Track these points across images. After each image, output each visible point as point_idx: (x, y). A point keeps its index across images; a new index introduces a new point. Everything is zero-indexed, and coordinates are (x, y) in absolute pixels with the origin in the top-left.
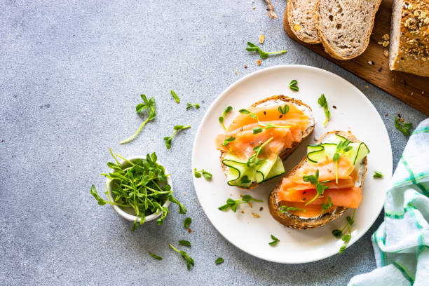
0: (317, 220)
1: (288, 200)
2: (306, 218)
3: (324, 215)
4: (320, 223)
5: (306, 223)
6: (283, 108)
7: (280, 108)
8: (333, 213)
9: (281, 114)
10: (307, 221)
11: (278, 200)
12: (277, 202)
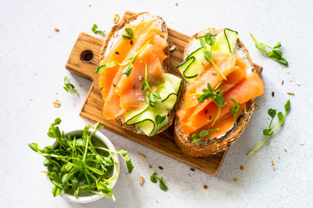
0: (234, 129)
1: (195, 129)
2: (223, 135)
3: (238, 120)
4: (240, 130)
5: (227, 139)
6: (127, 35)
7: (125, 37)
8: (246, 112)
9: (130, 40)
10: (226, 136)
11: (186, 136)
12: (186, 139)
